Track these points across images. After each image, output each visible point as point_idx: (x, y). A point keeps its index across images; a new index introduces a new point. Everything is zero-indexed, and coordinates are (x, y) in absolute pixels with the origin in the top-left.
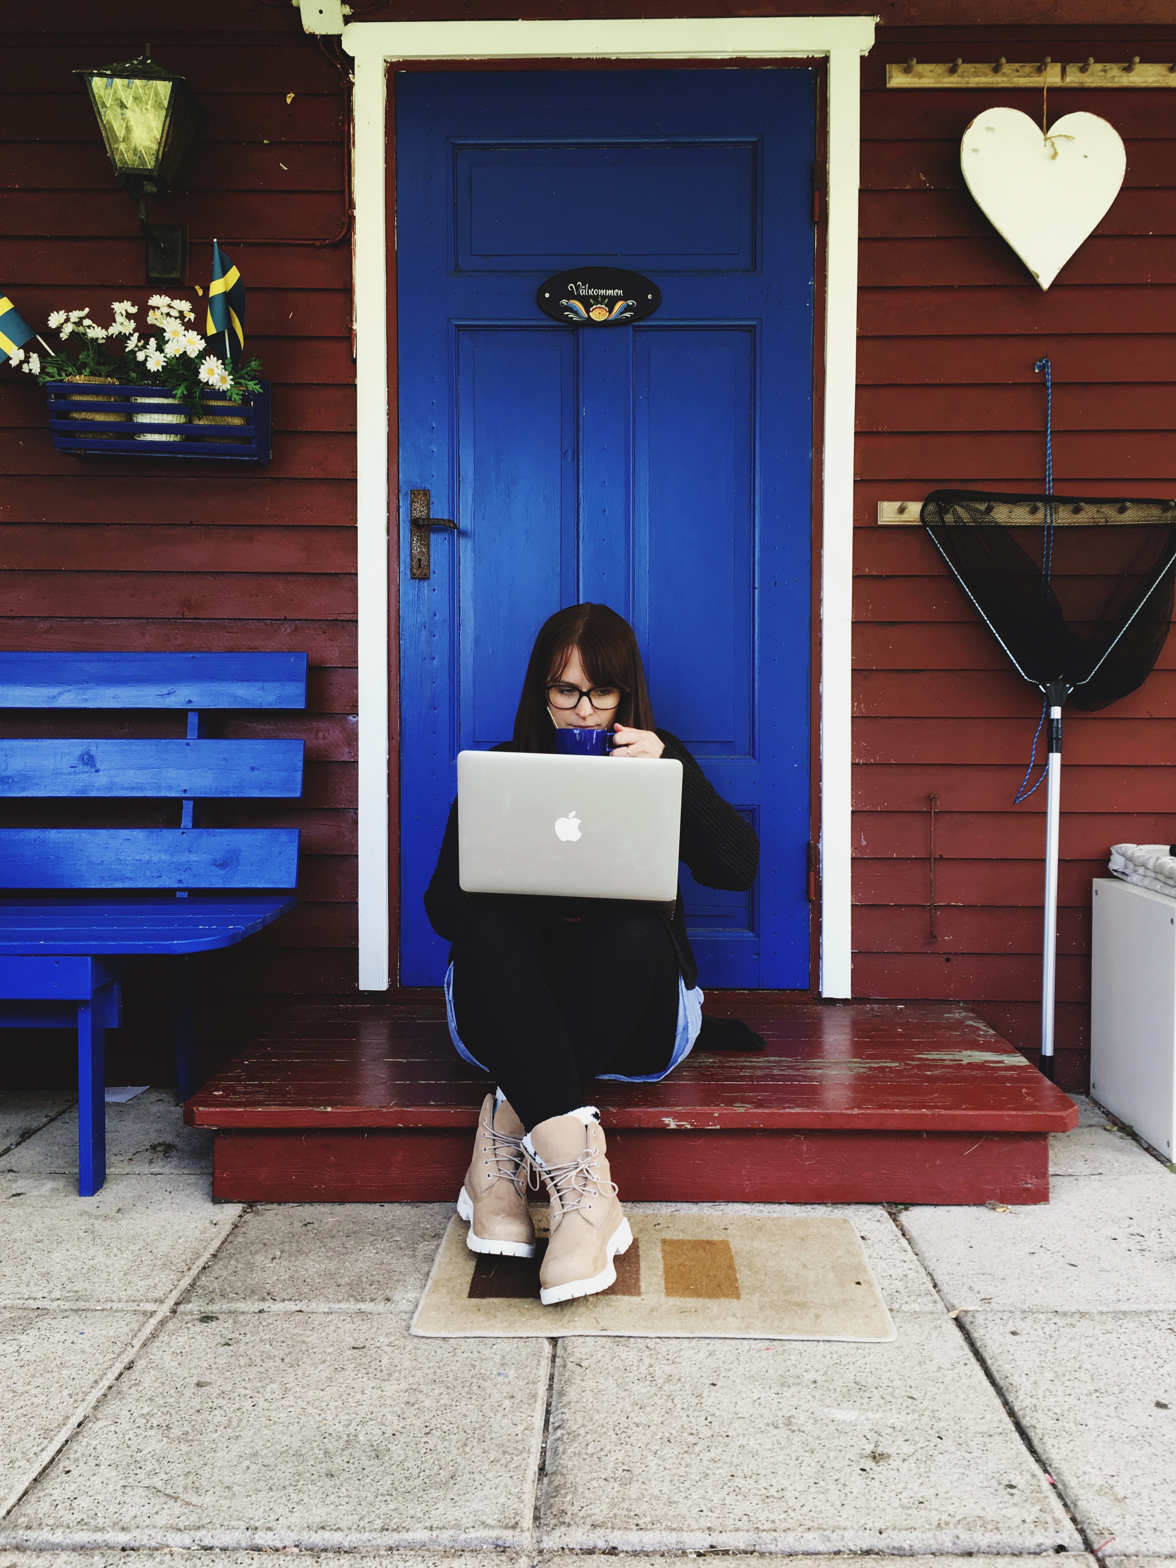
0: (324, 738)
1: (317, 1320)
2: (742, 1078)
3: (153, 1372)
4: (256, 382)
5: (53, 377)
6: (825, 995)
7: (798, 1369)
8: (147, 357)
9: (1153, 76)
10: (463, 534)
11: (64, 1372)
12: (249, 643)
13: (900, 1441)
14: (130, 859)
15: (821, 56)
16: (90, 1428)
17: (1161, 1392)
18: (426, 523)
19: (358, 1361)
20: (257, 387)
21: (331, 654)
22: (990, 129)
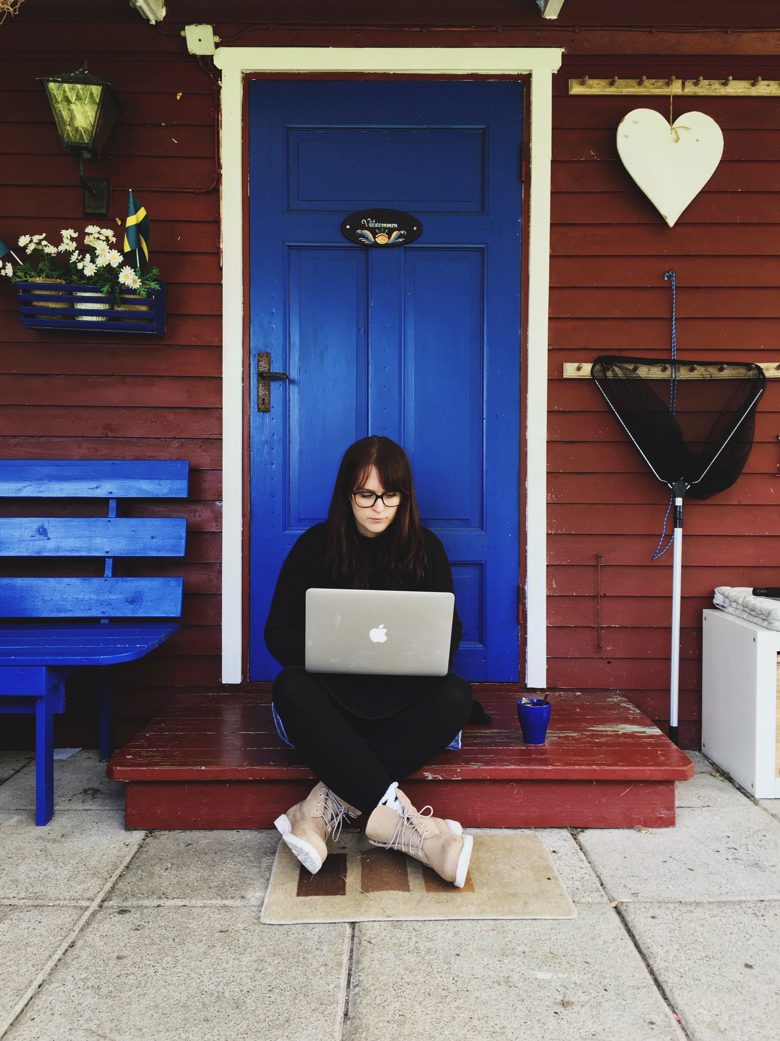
0: (200, 516)
1: (196, 911)
2: (475, 745)
3: (88, 949)
4: (156, 283)
5: (21, 278)
6: (528, 686)
7: (513, 944)
8: (84, 266)
9: (741, 88)
10: (292, 382)
11: (29, 950)
12: (150, 454)
13: (580, 993)
14: (70, 597)
15: (527, 73)
16: (47, 988)
17: (748, 957)
18: (268, 375)
19: (224, 940)
20: (157, 286)
21: (204, 460)
22: (636, 122)
